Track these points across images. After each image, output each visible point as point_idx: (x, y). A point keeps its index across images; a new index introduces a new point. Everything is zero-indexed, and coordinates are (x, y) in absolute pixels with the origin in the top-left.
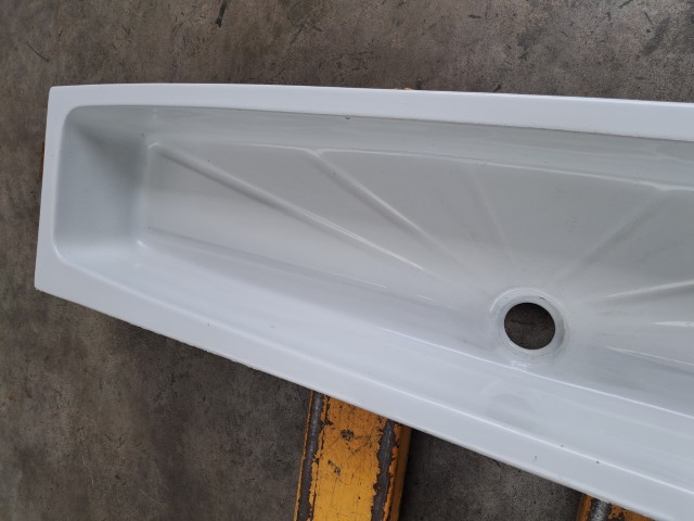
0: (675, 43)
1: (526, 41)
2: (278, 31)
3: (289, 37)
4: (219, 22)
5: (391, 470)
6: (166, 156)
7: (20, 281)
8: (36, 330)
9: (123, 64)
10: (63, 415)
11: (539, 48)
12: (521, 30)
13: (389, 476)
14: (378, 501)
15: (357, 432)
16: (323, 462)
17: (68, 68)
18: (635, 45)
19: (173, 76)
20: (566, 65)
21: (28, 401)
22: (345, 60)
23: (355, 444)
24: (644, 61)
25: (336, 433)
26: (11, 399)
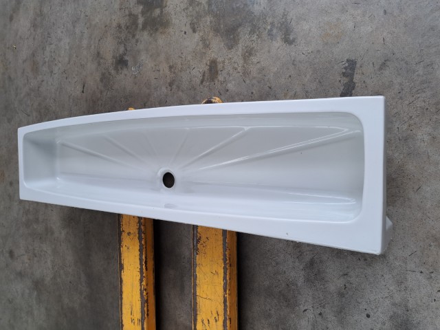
0: (208, 79)
1: (171, 84)
2: (101, 92)
3: (105, 94)
4: (83, 92)
5: (143, 242)
6: (63, 145)
7: (28, 208)
8: (35, 227)
9: (54, 113)
10: (49, 261)
11: (174, 87)
12: (169, 81)
13: (143, 245)
14: (141, 255)
15: (132, 232)
16: (124, 246)
17: (36, 117)
18: (198, 81)
19: (71, 115)
20: (182, 91)
21: (36, 259)
22: (122, 99)
23: (132, 236)
24: (201, 87)
25: (126, 234)
26: (29, 259)
